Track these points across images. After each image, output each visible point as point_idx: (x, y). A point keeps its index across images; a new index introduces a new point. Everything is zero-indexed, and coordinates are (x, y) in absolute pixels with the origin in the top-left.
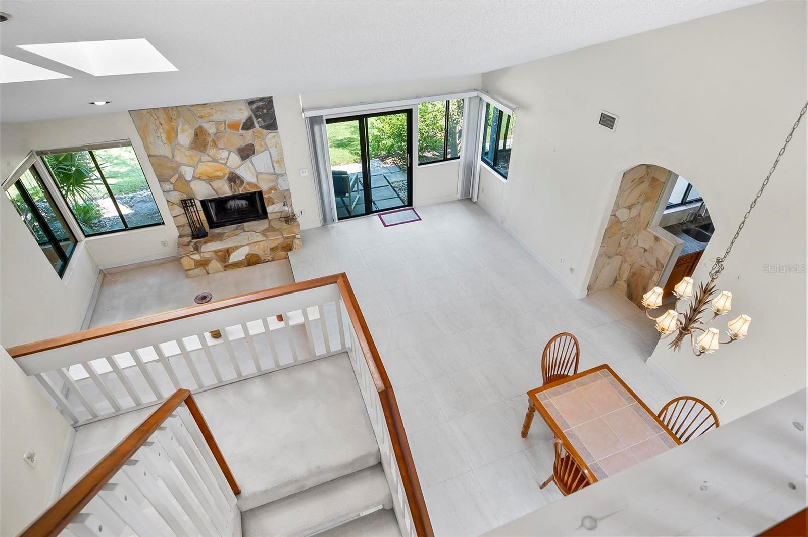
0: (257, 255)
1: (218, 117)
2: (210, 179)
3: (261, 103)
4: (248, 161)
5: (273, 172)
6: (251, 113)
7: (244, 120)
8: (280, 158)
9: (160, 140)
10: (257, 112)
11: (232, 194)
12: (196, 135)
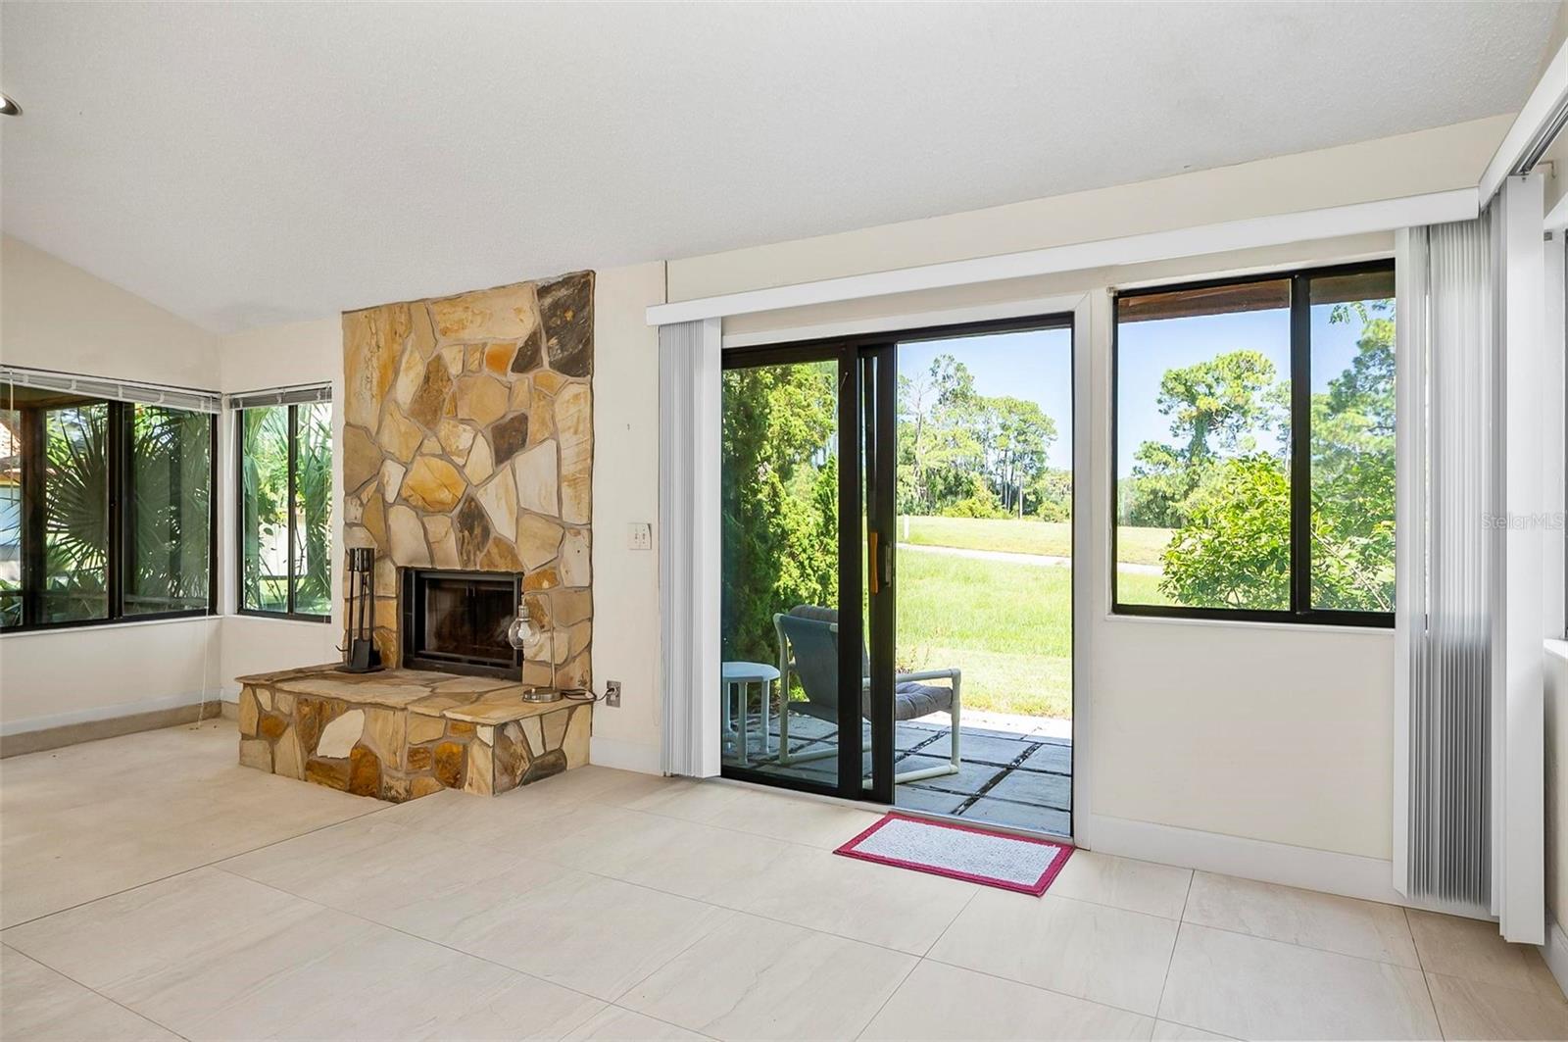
0: (375, 761)
1: (474, 333)
2: (426, 509)
3: (563, 292)
4: (507, 463)
5: (557, 515)
6: (538, 319)
7: (520, 344)
8: (580, 472)
9: (369, 386)
10: (551, 318)
11: (458, 568)
12: (427, 379)
